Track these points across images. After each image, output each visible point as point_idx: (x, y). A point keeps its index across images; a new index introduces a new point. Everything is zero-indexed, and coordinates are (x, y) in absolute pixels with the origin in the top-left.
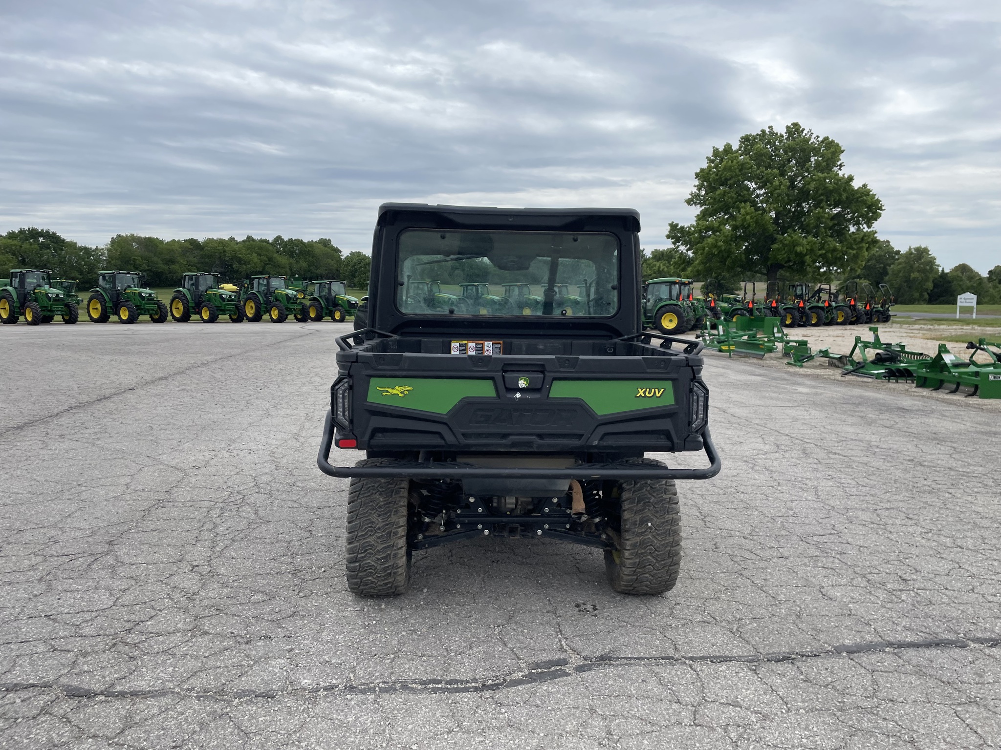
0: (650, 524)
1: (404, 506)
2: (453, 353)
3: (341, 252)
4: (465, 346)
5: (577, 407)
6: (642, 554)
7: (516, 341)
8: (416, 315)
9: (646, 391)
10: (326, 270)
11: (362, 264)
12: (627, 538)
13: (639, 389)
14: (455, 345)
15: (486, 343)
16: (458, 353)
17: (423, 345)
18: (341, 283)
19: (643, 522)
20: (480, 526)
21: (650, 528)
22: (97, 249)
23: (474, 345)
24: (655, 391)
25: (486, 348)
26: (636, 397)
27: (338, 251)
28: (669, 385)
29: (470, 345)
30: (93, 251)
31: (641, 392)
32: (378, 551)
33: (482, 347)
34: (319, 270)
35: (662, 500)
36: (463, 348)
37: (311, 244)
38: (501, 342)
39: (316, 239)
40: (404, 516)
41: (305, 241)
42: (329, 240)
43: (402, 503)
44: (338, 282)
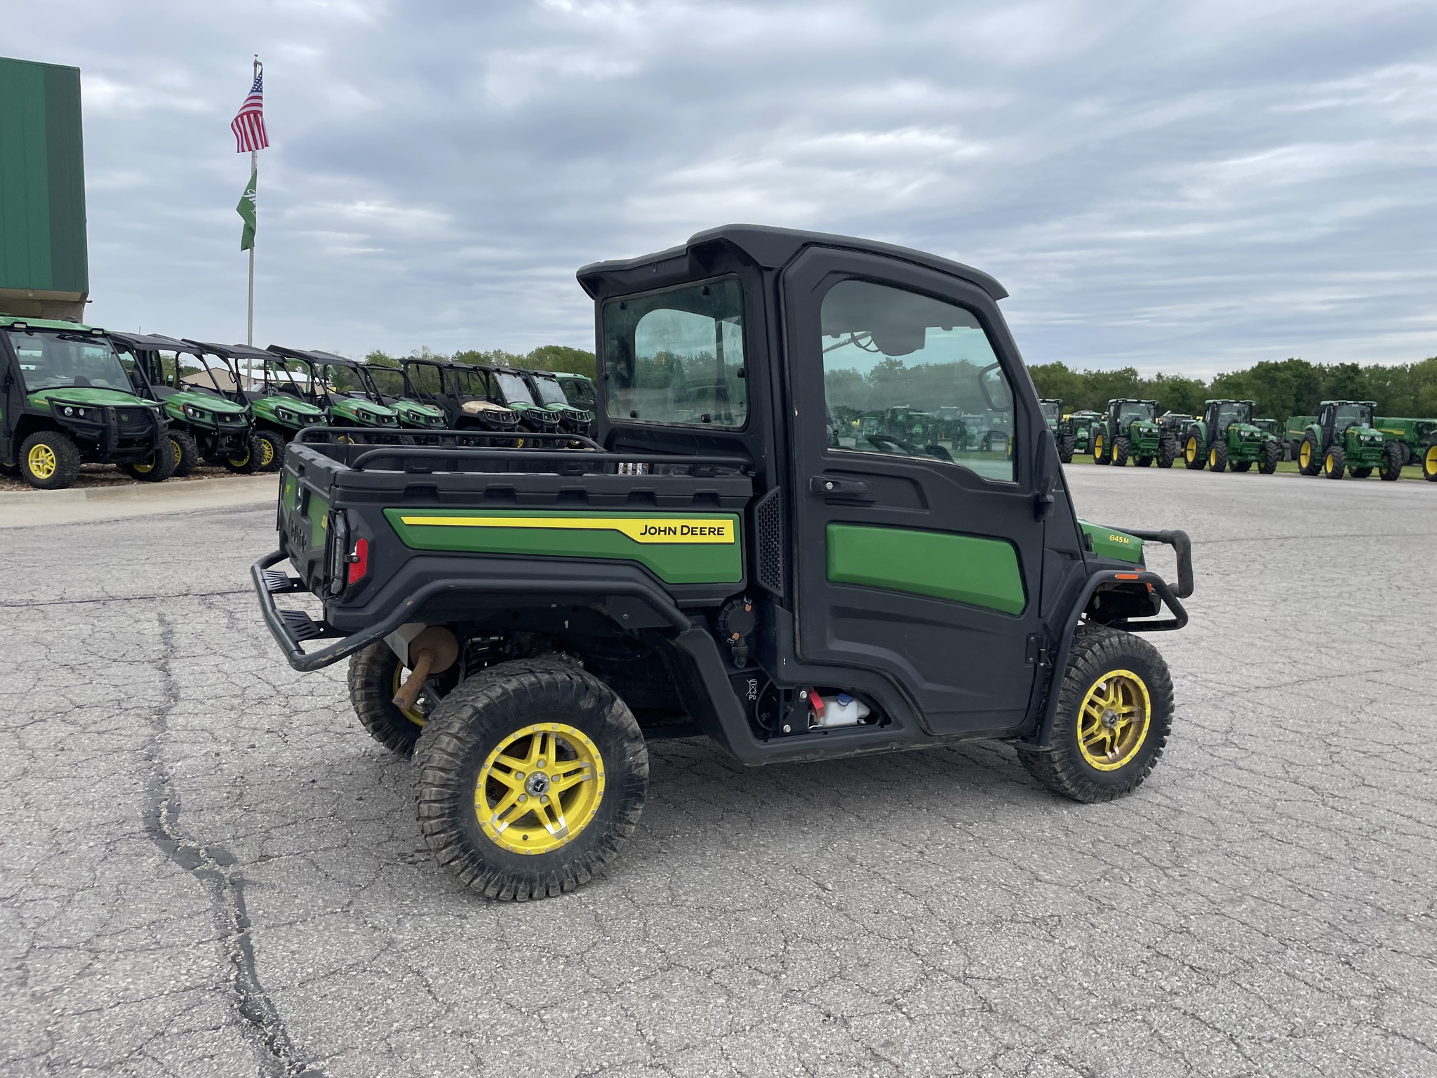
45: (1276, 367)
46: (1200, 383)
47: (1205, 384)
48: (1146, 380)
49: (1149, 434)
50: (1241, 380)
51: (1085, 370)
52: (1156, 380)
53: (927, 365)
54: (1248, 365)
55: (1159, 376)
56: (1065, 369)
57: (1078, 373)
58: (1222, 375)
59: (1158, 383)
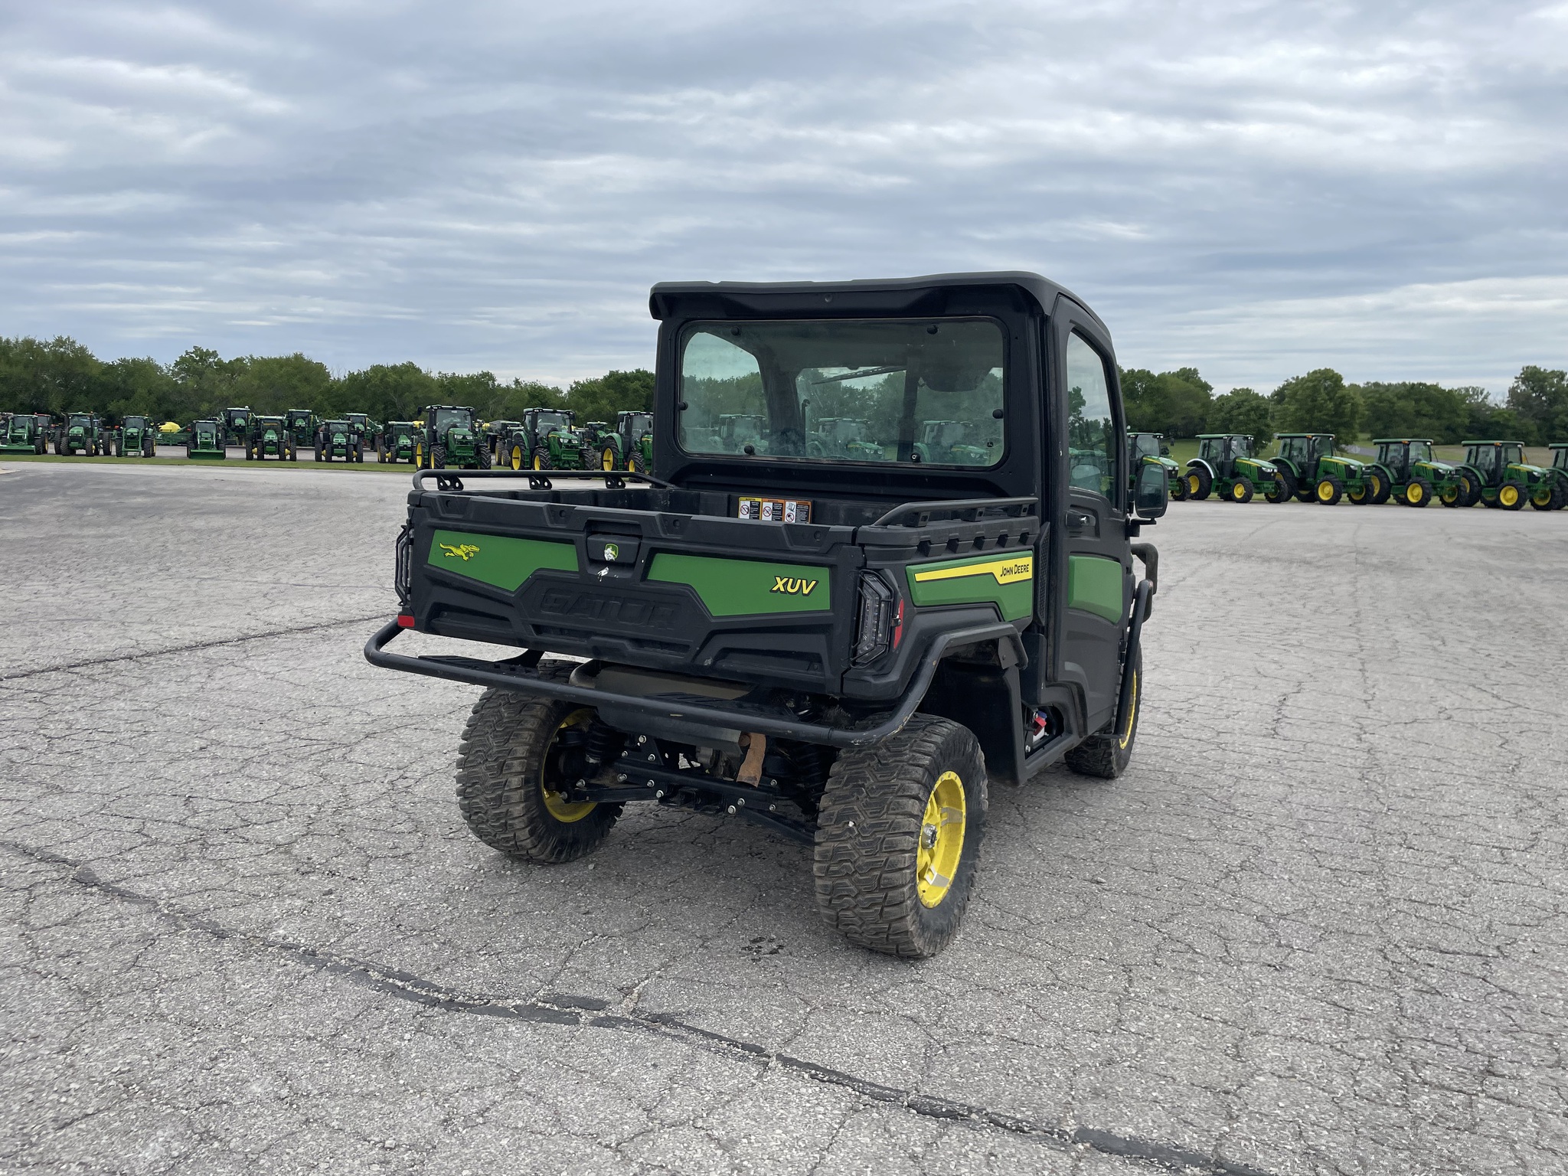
0: (851, 824)
1: (529, 730)
2: (741, 516)
3: (1211, 389)
4: (759, 506)
5: (683, 598)
6: (835, 872)
7: (831, 503)
8: (702, 455)
9: (787, 582)
10: (1183, 418)
11: (1243, 410)
12: (817, 840)
13: (778, 579)
14: (745, 503)
15: (787, 503)
16: (747, 517)
17: (702, 501)
18: (1155, 437)
19: (842, 818)
20: (651, 783)
21: (850, 830)
22: (864, 390)
23: (770, 505)
24: (801, 583)
25: (787, 511)
26: (772, 591)
27: (1206, 387)
28: (824, 574)
29: (765, 504)
30: (860, 394)
31: (780, 585)
32: (486, 788)
33: (782, 510)
34: (1171, 420)
35: (889, 787)
36: (756, 511)
37: (1163, 377)
38: (809, 503)
39: (1175, 368)
40: (526, 744)
41: (1156, 373)
42: (1195, 370)
43: (529, 726)
44: (1150, 436)
45: (626, 377)
46: (557, 391)
47: (561, 392)
48: (504, 385)
49: (464, 442)
50: (596, 389)
51: (440, 373)
52: (514, 387)
53: (252, 358)
54: (600, 374)
55: (517, 382)
56: (419, 370)
57: (432, 375)
58: (577, 383)
59: (516, 391)
